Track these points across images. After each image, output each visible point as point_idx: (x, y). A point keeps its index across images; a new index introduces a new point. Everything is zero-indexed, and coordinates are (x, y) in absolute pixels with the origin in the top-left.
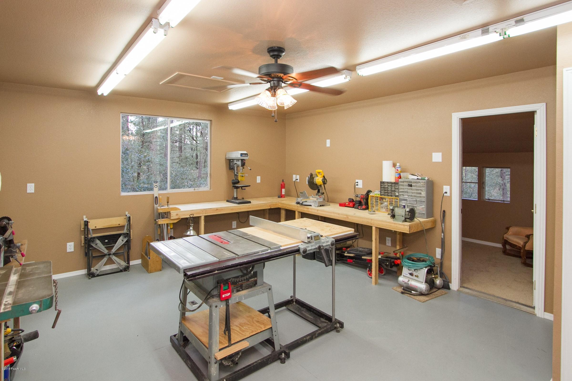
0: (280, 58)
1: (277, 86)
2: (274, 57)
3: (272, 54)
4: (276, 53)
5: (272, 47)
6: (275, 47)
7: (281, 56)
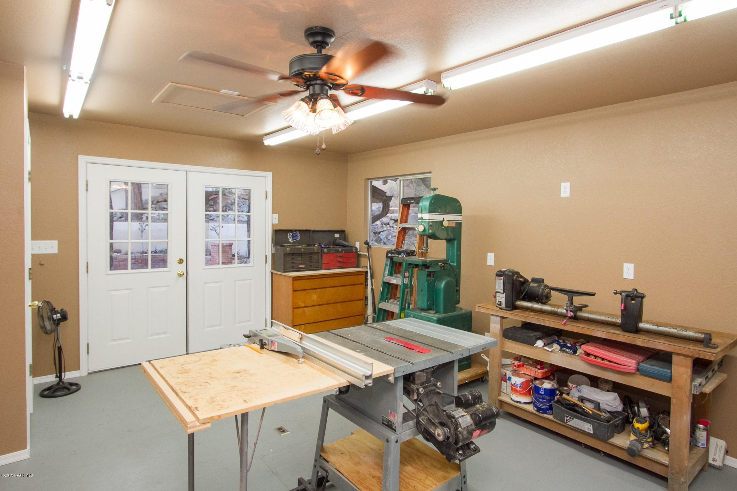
0: (327, 48)
1: (319, 95)
2: (315, 44)
3: (311, 40)
4: (319, 38)
5: (311, 28)
6: (316, 27)
7: (327, 44)
